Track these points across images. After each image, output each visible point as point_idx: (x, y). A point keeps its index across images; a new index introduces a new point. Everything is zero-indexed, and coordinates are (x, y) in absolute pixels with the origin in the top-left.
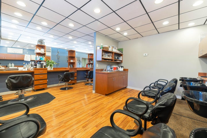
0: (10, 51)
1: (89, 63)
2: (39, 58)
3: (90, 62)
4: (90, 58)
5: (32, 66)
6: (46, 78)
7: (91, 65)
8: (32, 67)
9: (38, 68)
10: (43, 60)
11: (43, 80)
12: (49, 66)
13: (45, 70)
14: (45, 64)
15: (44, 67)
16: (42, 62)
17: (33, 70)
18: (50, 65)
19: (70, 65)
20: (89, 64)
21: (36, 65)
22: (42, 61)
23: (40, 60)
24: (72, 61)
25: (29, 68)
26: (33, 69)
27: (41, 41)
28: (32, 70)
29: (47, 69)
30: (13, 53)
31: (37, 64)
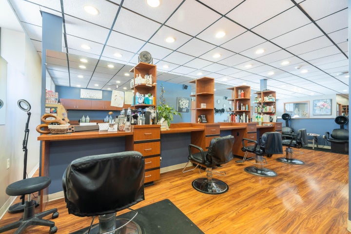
0: (84, 94)
1: (238, 110)
2: (140, 99)
3: (240, 109)
4: (239, 98)
5: (128, 120)
6: (159, 152)
7: (244, 114)
8: (128, 123)
9: (141, 124)
10: (150, 104)
11: (152, 158)
12: (163, 119)
13: (156, 130)
14: (153, 115)
15: (151, 123)
16: (147, 110)
17: (130, 131)
18: (164, 117)
19: (200, 117)
20: (240, 113)
21: (136, 117)
22: (147, 107)
23: (144, 104)
24: (203, 106)
25: (121, 125)
26: (130, 128)
27: (145, 56)
28: (128, 129)
29: (159, 127)
30: (89, 98)
31: (138, 115)
